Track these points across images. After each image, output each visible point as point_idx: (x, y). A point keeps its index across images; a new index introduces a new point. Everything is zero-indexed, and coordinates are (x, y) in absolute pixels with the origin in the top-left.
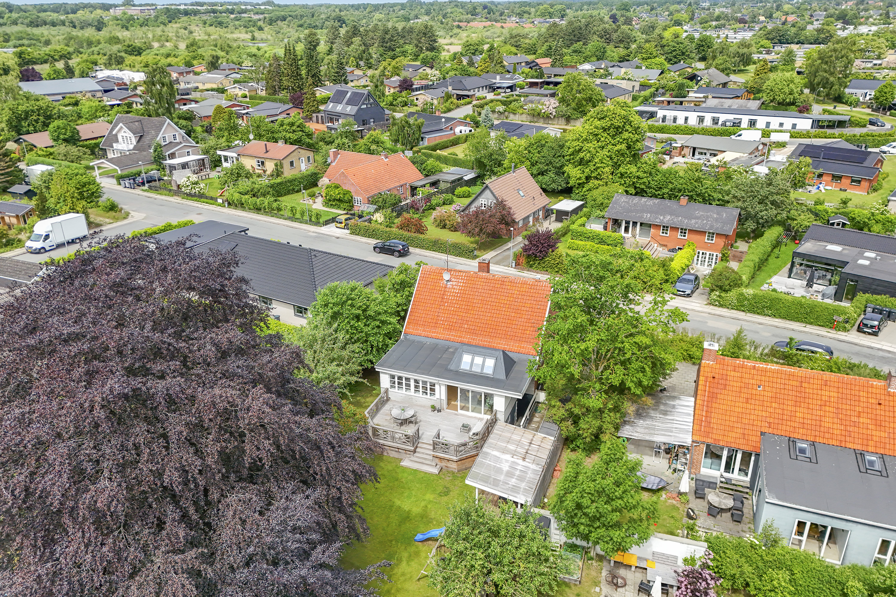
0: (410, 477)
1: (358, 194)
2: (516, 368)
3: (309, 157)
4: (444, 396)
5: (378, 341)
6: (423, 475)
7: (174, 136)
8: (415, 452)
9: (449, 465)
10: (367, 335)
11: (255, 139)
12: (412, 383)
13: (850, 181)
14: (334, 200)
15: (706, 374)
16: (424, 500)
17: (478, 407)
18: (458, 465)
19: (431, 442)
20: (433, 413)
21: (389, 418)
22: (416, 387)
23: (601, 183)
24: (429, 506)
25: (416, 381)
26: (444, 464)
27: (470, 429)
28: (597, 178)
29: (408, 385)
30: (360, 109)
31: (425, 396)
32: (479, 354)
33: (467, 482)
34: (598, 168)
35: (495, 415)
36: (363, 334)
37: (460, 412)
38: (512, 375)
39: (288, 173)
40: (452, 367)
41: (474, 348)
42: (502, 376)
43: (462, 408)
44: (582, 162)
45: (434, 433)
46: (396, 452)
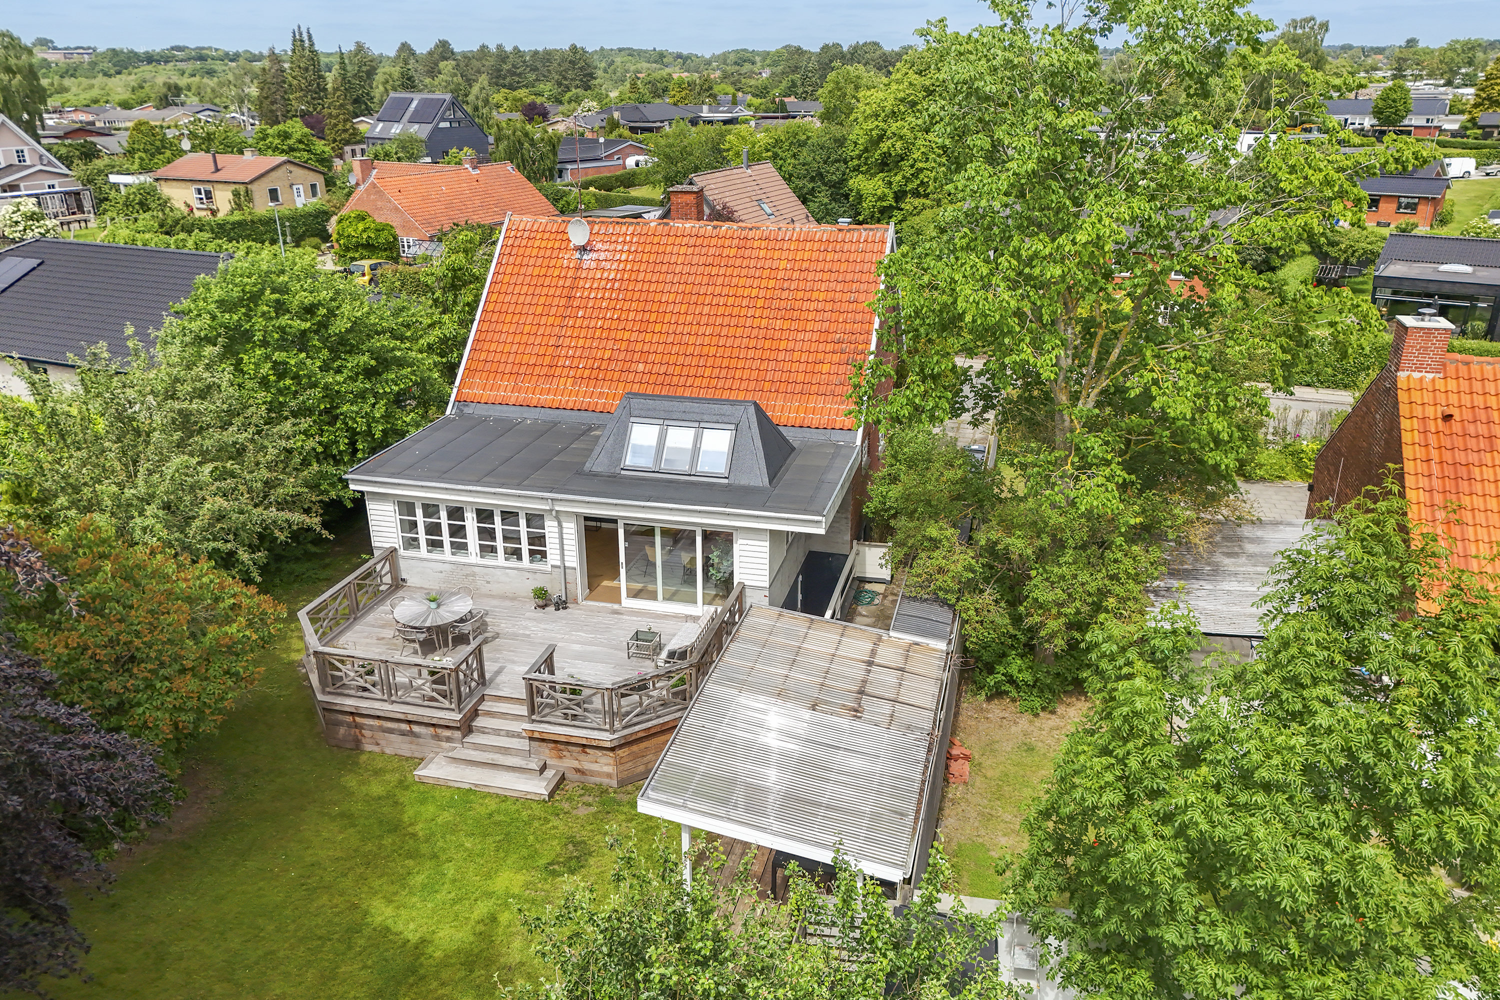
0: (446, 816)
1: (409, 228)
2: (796, 462)
4: (574, 557)
6: (492, 805)
7: (20, 153)
8: (467, 727)
9: (587, 766)
12: (471, 523)
13: (1394, 206)
14: (357, 246)
15: (1418, 411)
16: (489, 895)
17: (686, 589)
18: (619, 763)
19: (523, 695)
20: (540, 613)
21: (389, 633)
22: (487, 534)
23: (928, 202)
24: (504, 918)
25: (484, 515)
26: (569, 763)
27: (660, 647)
28: (916, 194)
29: (458, 531)
30: (436, 129)
31: (513, 563)
32: (683, 419)
33: (644, 807)
34: (921, 170)
35: (740, 598)
37: (627, 602)
38: (788, 475)
40: (598, 463)
41: (666, 404)
42: (758, 476)
43: (635, 594)
44: (887, 164)
45: (535, 655)
46: (403, 733)
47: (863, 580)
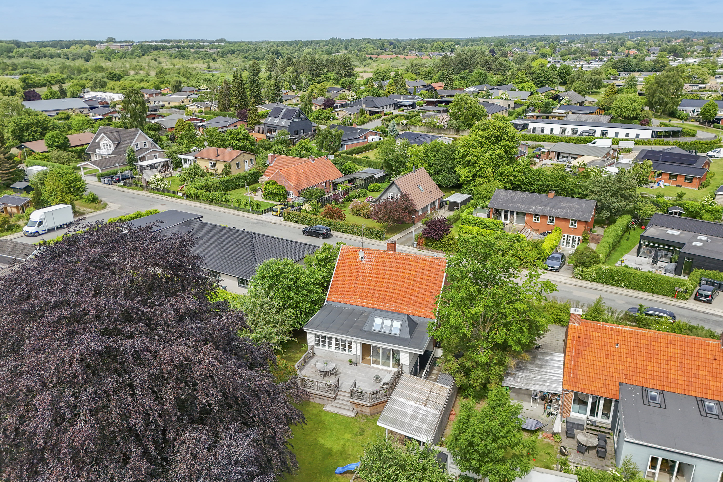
0: (332, 420)
1: (291, 189)
2: (418, 329)
3: (251, 160)
4: (359, 353)
5: (306, 307)
6: (342, 418)
7: (145, 143)
8: (335, 398)
9: (363, 410)
10: (297, 302)
11: (209, 146)
12: (334, 342)
13: (683, 179)
14: (271, 193)
15: (573, 335)
16: (343, 439)
17: (387, 361)
18: (371, 410)
19: (349, 391)
20: (350, 366)
21: (314, 370)
22: (337, 344)
23: (485, 180)
24: (347, 444)
25: (337, 340)
26: (359, 409)
27: (381, 380)
28: (481, 176)
29: (330, 343)
30: (292, 122)
31: (344, 352)
32: (388, 318)
33: (379, 424)
34: (483, 168)
35: (401, 368)
36: (294, 301)
37: (372, 365)
38: (415, 335)
39: (235, 172)
40: (366, 328)
41: (384, 313)
42: (407, 335)
43: (374, 362)
44: (469, 164)
45: (351, 383)
46: (320, 398)
47: (437, 358)
